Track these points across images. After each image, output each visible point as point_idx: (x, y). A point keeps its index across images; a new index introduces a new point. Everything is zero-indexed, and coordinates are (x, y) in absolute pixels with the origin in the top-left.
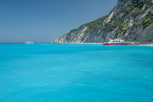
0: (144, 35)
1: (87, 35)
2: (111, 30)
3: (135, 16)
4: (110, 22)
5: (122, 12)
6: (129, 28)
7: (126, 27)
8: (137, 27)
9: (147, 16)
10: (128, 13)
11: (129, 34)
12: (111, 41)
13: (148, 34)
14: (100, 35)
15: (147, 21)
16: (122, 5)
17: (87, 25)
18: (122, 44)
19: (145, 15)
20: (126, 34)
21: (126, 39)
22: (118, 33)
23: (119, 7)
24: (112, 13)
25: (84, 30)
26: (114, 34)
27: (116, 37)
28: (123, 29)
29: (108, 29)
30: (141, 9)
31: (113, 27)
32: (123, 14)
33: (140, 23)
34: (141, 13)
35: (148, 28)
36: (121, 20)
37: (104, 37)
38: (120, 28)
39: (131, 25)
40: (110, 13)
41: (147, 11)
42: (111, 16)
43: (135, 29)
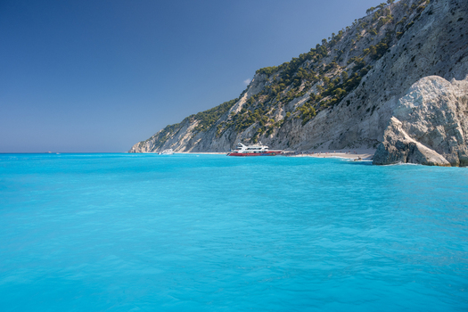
0: (304, 138)
1: (197, 136)
2: (245, 127)
3: (286, 101)
4: (242, 112)
5: (263, 94)
6: (276, 124)
7: (272, 122)
8: (291, 121)
9: (308, 102)
10: (274, 95)
11: (277, 135)
12: (244, 149)
13: (311, 136)
14: (223, 137)
15: (308, 110)
16: (264, 81)
17: (198, 117)
18: (264, 153)
19: (304, 100)
20: (272, 136)
21: (271, 145)
22: (257, 133)
23: (258, 84)
24: (246, 95)
25: (192, 127)
26: (250, 135)
27: (253, 141)
28: (267, 125)
29: (239, 124)
30: (298, 89)
31: (247, 121)
32: (265, 97)
33: (297, 114)
34: (298, 97)
35: (310, 124)
36: (263, 109)
37: (231, 141)
38: (260, 124)
39: (280, 117)
40: (242, 95)
41: (308, 93)
42: (243, 101)
43: (288, 126)
